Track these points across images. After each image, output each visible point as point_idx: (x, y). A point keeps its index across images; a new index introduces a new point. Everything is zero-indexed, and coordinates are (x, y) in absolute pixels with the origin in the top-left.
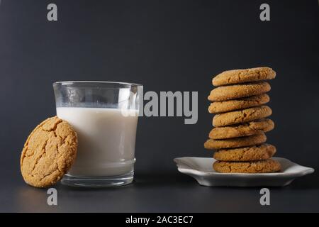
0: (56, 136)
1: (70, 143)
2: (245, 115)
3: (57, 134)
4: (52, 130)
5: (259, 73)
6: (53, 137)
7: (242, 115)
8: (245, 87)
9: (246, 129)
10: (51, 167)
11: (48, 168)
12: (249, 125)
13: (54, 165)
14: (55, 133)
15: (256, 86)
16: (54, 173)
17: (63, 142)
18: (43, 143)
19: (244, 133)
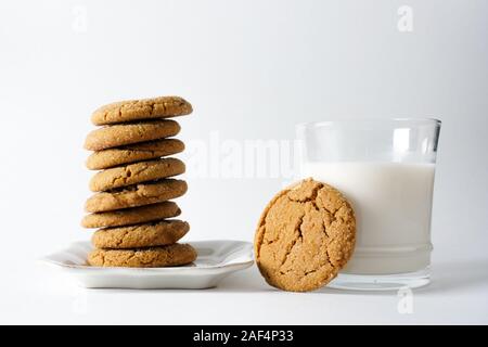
0: (317, 209)
1: (346, 219)
2: (129, 174)
3: (318, 205)
4: (307, 200)
5: (152, 106)
6: (313, 210)
7: (124, 174)
8: (129, 128)
9: (129, 197)
10: (317, 259)
11: (312, 260)
12: (137, 189)
13: (323, 256)
14: (315, 205)
15: (145, 126)
16: (324, 268)
17: (332, 218)
18: (295, 221)
19: (126, 203)
